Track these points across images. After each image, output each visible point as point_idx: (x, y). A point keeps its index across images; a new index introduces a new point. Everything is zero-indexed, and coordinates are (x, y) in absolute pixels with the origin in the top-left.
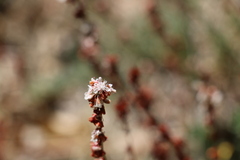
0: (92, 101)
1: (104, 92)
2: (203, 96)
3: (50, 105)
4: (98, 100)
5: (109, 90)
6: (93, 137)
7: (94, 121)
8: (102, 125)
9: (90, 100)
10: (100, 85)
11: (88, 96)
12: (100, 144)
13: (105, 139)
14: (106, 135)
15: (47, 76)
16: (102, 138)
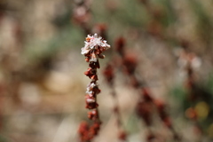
0: (88, 55)
1: (99, 47)
2: (183, 61)
3: (46, 65)
4: (93, 55)
5: (104, 45)
6: (88, 89)
7: (89, 75)
8: (96, 78)
9: (86, 55)
10: (95, 41)
11: (85, 51)
12: (94, 96)
13: (99, 91)
14: (99, 88)
15: (43, 39)
16: (96, 91)
